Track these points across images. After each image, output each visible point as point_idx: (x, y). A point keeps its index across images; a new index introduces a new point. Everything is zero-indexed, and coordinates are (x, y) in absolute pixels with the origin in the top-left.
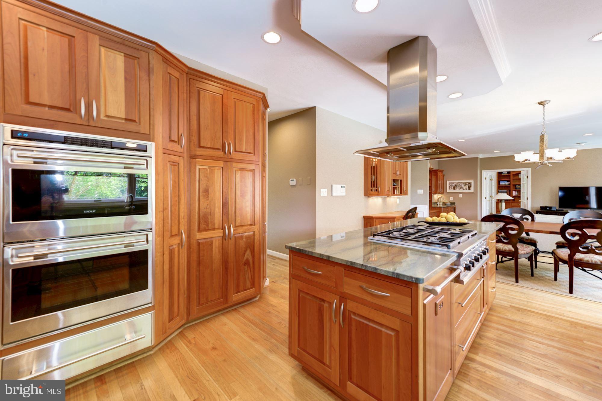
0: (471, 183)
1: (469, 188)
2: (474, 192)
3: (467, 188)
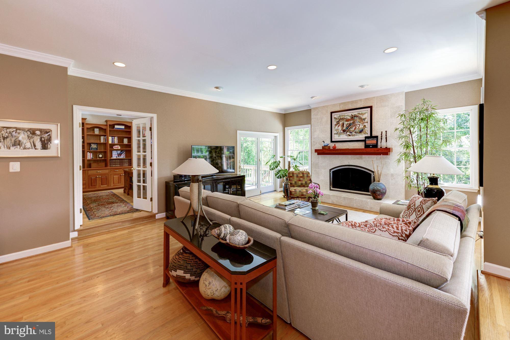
1: (45, 146)
2: (59, 156)
3: (39, 145)
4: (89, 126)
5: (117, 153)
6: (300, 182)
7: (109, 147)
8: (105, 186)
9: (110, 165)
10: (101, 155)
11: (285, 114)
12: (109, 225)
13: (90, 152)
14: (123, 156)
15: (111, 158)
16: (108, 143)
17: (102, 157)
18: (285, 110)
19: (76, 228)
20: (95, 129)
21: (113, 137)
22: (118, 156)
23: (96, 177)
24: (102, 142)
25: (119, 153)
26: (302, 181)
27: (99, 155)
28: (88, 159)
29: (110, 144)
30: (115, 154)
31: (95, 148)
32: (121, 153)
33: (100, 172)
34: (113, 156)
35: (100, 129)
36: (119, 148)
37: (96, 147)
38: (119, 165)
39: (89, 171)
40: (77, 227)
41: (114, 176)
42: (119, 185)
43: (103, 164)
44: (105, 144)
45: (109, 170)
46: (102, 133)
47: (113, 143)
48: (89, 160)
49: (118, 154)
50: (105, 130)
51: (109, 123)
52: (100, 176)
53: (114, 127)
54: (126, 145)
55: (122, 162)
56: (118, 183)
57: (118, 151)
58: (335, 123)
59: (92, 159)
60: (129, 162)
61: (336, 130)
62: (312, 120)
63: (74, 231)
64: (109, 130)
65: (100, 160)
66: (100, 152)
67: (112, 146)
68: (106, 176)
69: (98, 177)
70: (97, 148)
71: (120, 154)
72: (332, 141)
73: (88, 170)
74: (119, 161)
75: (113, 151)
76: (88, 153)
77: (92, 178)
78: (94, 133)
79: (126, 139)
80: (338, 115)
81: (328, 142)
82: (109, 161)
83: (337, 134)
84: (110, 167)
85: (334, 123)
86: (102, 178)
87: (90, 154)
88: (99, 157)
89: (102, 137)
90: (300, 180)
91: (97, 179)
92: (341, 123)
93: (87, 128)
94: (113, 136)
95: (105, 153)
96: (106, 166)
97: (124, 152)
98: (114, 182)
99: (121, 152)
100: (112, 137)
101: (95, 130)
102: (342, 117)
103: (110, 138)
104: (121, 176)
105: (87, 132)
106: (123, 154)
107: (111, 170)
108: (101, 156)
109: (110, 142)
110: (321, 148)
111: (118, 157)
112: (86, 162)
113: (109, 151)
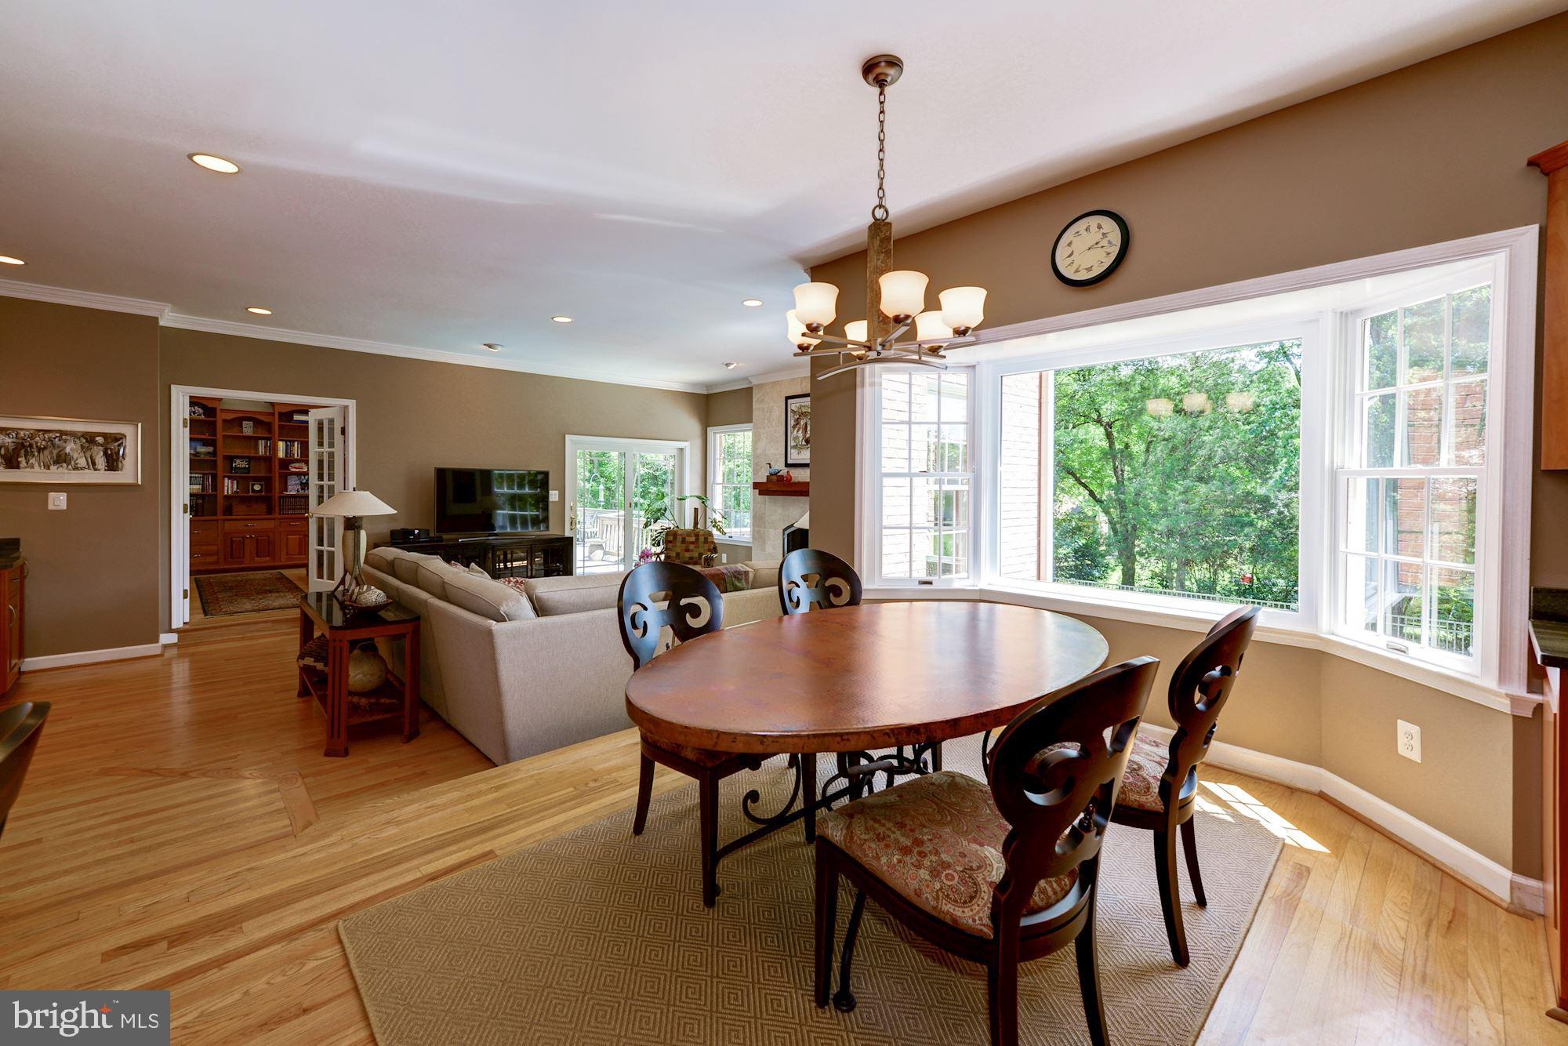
0: (123, 436)
1: (113, 463)
2: (140, 483)
3: (101, 461)
4: (230, 417)
5: (298, 482)
6: (687, 555)
7: (277, 468)
8: (265, 560)
9: (280, 509)
11: (708, 396)
12: (245, 627)
13: (229, 478)
15: (284, 493)
16: (275, 457)
17: (260, 491)
18: (708, 385)
19: (174, 626)
20: (244, 423)
21: (289, 443)
22: (302, 489)
23: (244, 539)
24: (261, 454)
25: (304, 481)
26: (692, 551)
27: (253, 485)
28: (226, 493)
29: (281, 460)
30: (293, 482)
31: (245, 468)
33: (255, 524)
34: (289, 488)
35: (257, 423)
37: (247, 466)
39: (226, 522)
40: (177, 623)
41: (289, 536)
43: (263, 508)
44: (268, 460)
45: (277, 521)
46: (261, 433)
47: (289, 457)
48: (227, 497)
49: (301, 483)
50: (268, 426)
51: (278, 410)
52: (253, 536)
53: (291, 418)
56: (298, 555)
57: (302, 477)
58: (793, 423)
59: (236, 494)
61: (796, 438)
62: (755, 413)
63: (171, 631)
64: (280, 426)
65: (257, 497)
66: (257, 479)
67: (286, 463)
68: (269, 537)
69: (248, 536)
70: (248, 469)
71: (306, 483)
72: (787, 465)
73: (225, 520)
74: (302, 500)
75: (288, 477)
76: (226, 479)
77: (234, 539)
78: (243, 433)
80: (798, 405)
81: (779, 465)
82: (277, 499)
83: (795, 447)
84: (280, 514)
85: (791, 422)
86: (257, 540)
87: (232, 483)
88: (253, 491)
89: (260, 441)
90: (687, 550)
91: (246, 540)
92: (802, 423)
93: (225, 421)
94: (289, 441)
95: (267, 482)
96: (270, 511)
98: (289, 552)
100: (286, 441)
101: (244, 426)
102: (804, 410)
103: (281, 445)
105: (223, 431)
107: (281, 522)
108: (257, 487)
109: (281, 454)
110: (765, 480)
111: (302, 492)
112: (220, 500)
113: (277, 475)
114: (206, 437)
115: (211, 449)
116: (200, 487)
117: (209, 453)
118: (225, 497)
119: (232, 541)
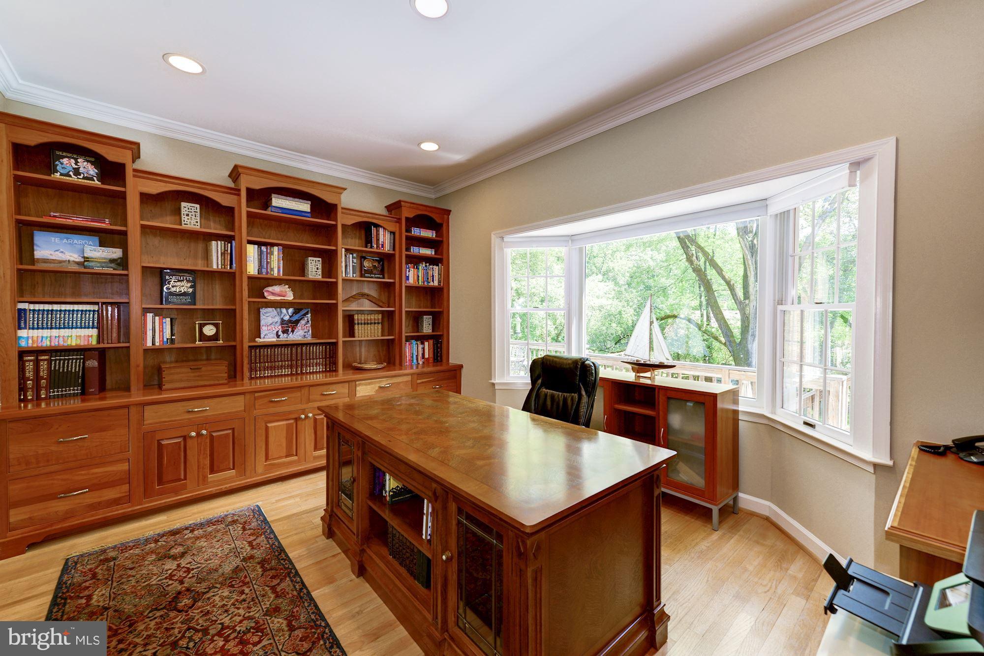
4: (155, 188)
5: (278, 319)
7: (246, 293)
8: (227, 477)
9: (251, 370)
10: (211, 327)
13: (157, 312)
14: (302, 333)
15: (257, 339)
16: (241, 273)
17: (215, 338)
20: (183, 204)
21: (264, 249)
22: (284, 332)
23: (185, 438)
24: (215, 267)
25: (287, 318)
27: (201, 326)
28: (149, 344)
29: (251, 278)
30: (270, 320)
31: (185, 294)
32: (296, 317)
33: (208, 409)
34: (264, 330)
36: (290, 297)
37: (191, 290)
38: (287, 371)
39: (149, 411)
41: (269, 425)
42: (291, 463)
43: (221, 369)
44: (229, 277)
45: (248, 396)
46: (215, 228)
47: (264, 275)
48: (152, 352)
49: (283, 322)
50: (228, 212)
51: (245, 182)
52: (204, 432)
53: (267, 204)
54: (315, 283)
55: (299, 355)
56: (287, 456)
57: (284, 310)
59: (168, 346)
60: (326, 358)
64: (248, 212)
65: (209, 348)
66: (209, 315)
67: (259, 284)
68: (233, 429)
69: (193, 434)
70: (193, 295)
71: (290, 321)
73: (144, 404)
74: (287, 351)
75: (263, 311)
76: (150, 316)
77: (164, 442)
78: (181, 224)
79: (315, 259)
82: (246, 352)
84: (251, 380)
86: (212, 437)
87: (161, 324)
88: (203, 337)
89: (214, 243)
91: (189, 443)
93: (143, 196)
94: (266, 244)
95: (229, 317)
96: (234, 374)
97: (307, 313)
98: (270, 453)
99: (295, 313)
100: (260, 244)
101: (184, 211)
103: (252, 251)
104: (299, 423)
105: (141, 217)
106: (303, 322)
107: (255, 398)
108: (214, 332)
109: (252, 269)
111: (283, 337)
112: (137, 359)
113: (246, 307)
114: (105, 225)
115: (117, 253)
116: (94, 332)
117: (112, 261)
118: (146, 351)
119: (159, 445)
